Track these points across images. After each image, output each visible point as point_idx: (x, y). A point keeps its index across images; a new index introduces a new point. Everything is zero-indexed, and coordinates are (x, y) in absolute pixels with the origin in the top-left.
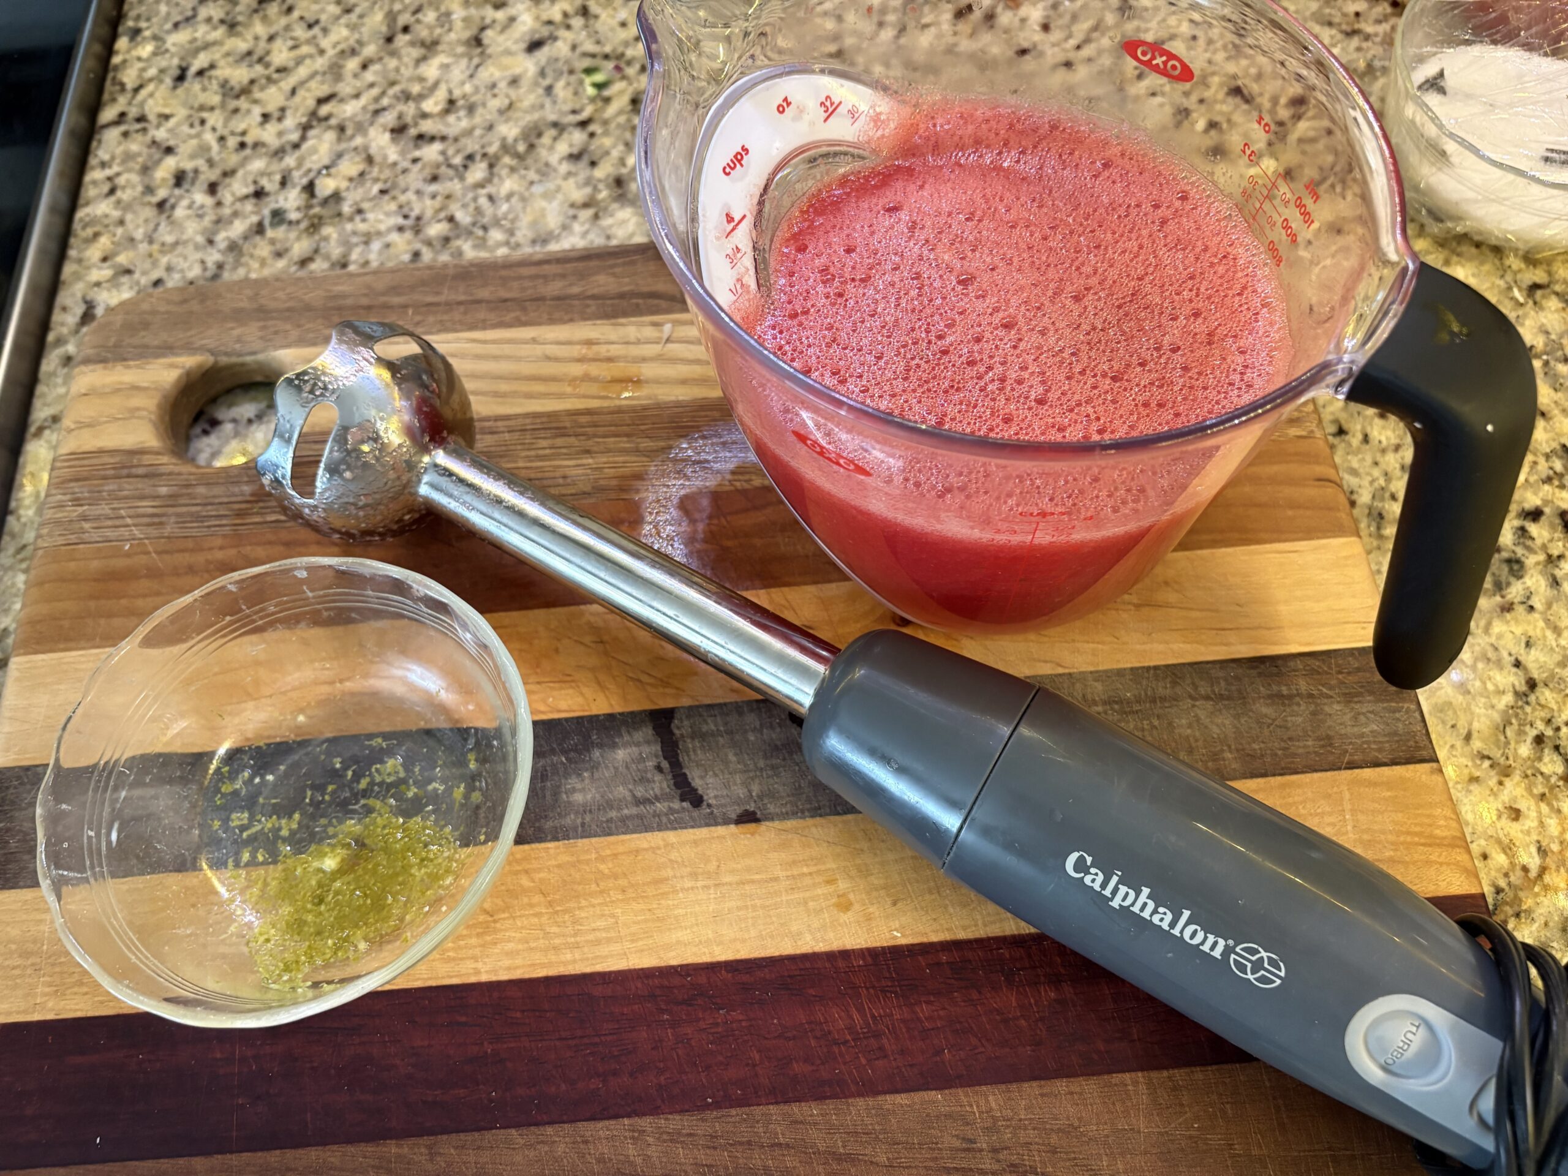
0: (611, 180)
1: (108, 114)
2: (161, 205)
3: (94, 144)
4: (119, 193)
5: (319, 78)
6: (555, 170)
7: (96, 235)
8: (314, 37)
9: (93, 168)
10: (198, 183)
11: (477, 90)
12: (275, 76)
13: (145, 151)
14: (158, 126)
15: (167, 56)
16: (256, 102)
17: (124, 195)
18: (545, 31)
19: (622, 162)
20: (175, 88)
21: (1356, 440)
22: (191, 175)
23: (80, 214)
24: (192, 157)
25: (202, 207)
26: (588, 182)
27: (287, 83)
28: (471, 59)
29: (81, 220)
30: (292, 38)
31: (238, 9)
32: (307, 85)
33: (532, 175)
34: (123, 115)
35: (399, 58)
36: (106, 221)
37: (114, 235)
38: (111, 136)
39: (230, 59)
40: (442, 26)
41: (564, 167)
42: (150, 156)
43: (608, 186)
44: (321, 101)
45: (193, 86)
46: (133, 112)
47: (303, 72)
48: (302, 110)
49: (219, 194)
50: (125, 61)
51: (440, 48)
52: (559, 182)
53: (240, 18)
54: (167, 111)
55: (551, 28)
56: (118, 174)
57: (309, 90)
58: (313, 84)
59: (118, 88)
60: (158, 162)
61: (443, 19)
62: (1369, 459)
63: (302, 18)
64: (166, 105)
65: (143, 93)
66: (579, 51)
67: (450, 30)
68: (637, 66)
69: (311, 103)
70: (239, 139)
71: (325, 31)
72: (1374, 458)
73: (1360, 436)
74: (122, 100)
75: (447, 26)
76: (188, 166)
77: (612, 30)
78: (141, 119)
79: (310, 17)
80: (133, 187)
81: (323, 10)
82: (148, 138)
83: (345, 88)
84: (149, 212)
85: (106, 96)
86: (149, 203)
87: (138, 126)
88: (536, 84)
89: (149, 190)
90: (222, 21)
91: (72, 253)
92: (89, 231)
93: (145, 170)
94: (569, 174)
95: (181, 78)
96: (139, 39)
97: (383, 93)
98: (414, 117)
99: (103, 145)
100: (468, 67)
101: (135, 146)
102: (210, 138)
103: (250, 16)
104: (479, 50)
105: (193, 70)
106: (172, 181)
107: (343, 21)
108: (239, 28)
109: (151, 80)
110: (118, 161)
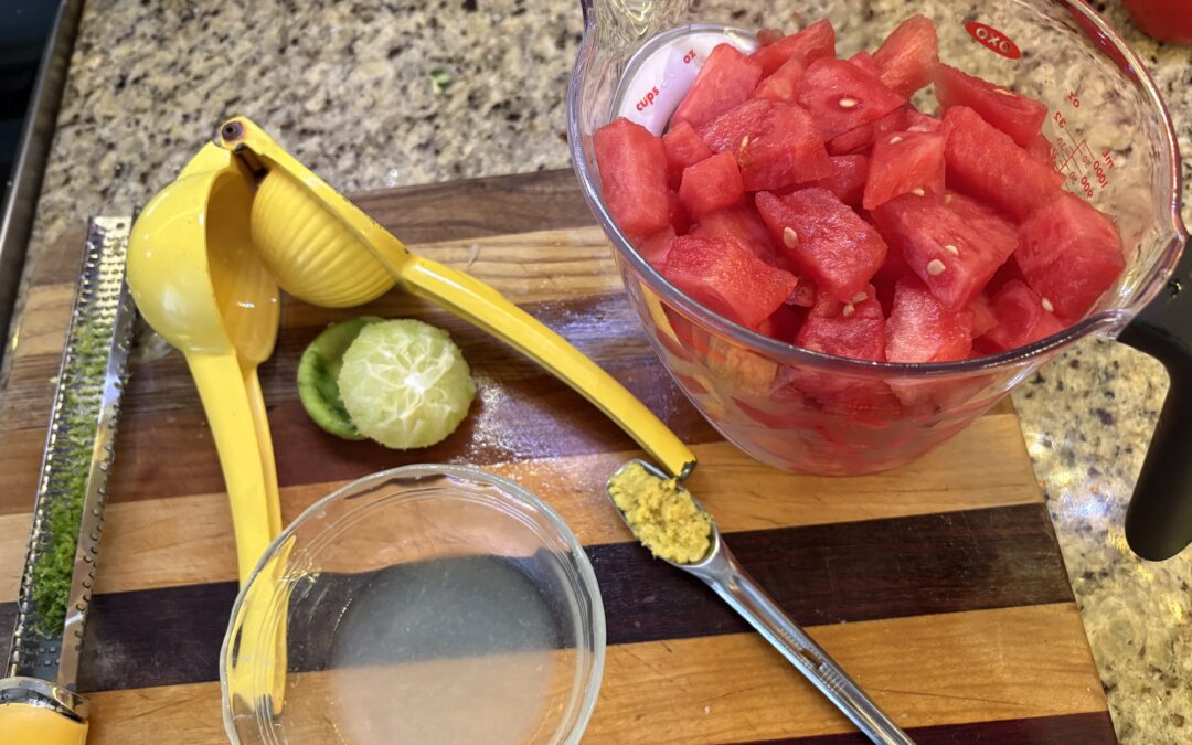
0: (451, 166)
1: (65, 116)
2: (104, 193)
3: (55, 142)
4: (72, 183)
5: (227, 84)
6: (407, 158)
7: (54, 218)
8: (224, 50)
9: (53, 162)
10: (133, 174)
11: (348, 90)
12: (194, 83)
13: (93, 147)
14: (103, 126)
15: (111, 67)
16: (179, 105)
17: (76, 184)
18: (402, 40)
19: (460, 150)
20: (117, 93)
21: (1051, 387)
22: (127, 167)
23: (43, 200)
24: (129, 152)
25: (135, 194)
26: (434, 168)
27: (203, 89)
28: (344, 65)
29: (43, 205)
30: (208, 51)
31: (167, 26)
32: (218, 90)
33: (389, 162)
34: (76, 117)
35: (290, 66)
36: (62, 206)
37: (68, 218)
38: (67, 135)
39: (160, 69)
40: (323, 39)
41: (415, 156)
42: (97, 150)
43: (448, 172)
44: (229, 103)
45: (130, 91)
46: (84, 114)
47: (215, 79)
48: (213, 112)
49: (149, 183)
50: (79, 72)
51: (321, 57)
52: (410, 168)
53: (168, 34)
54: (110, 113)
55: (408, 38)
56: (72, 167)
57: (219, 95)
58: (222, 90)
59: (73, 94)
60: (103, 156)
61: (324, 33)
62: (1062, 404)
63: (215, 34)
64: (110, 109)
65: (93, 98)
66: (428, 56)
67: (329, 42)
68: (474, 68)
69: (221, 105)
70: (165, 136)
71: (233, 44)
72: (1067, 402)
73: (1055, 384)
74: (76, 104)
75: (327, 39)
76: (126, 159)
77: (455, 38)
78: (90, 120)
79: (221, 33)
80: (83, 178)
81: (231, 27)
82: (95, 137)
83: (246, 92)
84: (94, 199)
85: (64, 101)
86: (96, 191)
87: (88, 126)
88: (394, 85)
89: (95, 180)
90: (154, 37)
91: (36, 233)
92: (50, 215)
93: (93, 163)
94: (419, 161)
95: (121, 85)
96: (90, 53)
97: (276, 96)
98: (300, 115)
99: (62, 142)
100: (342, 72)
101: (85, 143)
102: (142, 135)
103: (176, 33)
104: (351, 58)
105: (131, 78)
106: (112, 173)
107: (247, 35)
108: (167, 43)
109: (98, 87)
110: (72, 155)
